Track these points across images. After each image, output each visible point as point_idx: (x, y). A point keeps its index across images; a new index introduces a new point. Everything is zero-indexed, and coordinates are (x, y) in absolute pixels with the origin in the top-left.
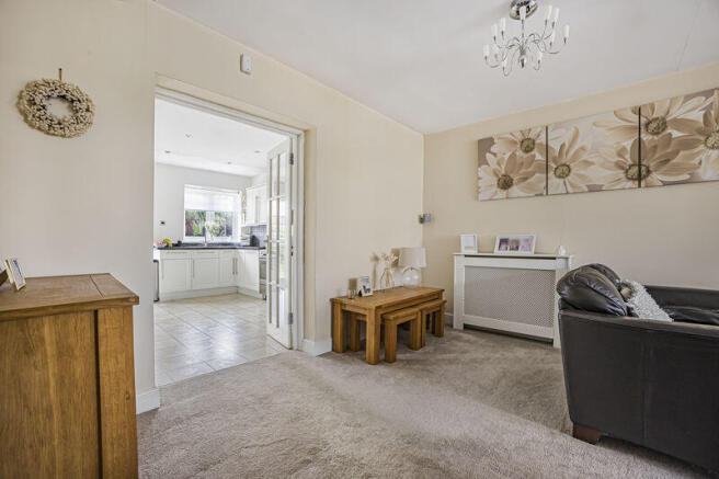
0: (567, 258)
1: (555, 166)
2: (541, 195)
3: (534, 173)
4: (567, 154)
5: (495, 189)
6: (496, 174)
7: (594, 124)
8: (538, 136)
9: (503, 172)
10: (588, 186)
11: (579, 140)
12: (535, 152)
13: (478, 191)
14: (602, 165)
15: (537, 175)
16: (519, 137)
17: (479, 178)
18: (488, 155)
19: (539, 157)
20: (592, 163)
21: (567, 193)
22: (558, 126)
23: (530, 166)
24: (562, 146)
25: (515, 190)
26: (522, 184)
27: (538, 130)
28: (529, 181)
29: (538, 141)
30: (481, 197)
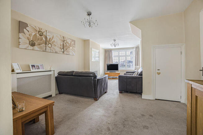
0: (54, 71)
1: (48, 43)
2: (44, 51)
3: (42, 44)
4: (51, 41)
5: (28, 45)
6: (28, 39)
7: (57, 36)
8: (44, 32)
9: (32, 39)
10: (55, 51)
11: (54, 38)
12: (43, 37)
13: (19, 44)
14: (58, 47)
15: (43, 44)
16: (38, 30)
17: (19, 38)
18: (24, 29)
19: (44, 39)
20: (56, 46)
21: (51, 52)
22: (49, 32)
23: (41, 41)
24: (50, 38)
25: (36, 48)
26: (39, 46)
27: (44, 30)
28: (41, 45)
29: (44, 34)
30: (20, 46)
